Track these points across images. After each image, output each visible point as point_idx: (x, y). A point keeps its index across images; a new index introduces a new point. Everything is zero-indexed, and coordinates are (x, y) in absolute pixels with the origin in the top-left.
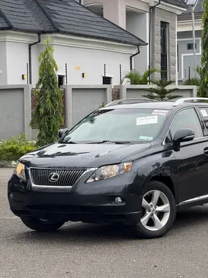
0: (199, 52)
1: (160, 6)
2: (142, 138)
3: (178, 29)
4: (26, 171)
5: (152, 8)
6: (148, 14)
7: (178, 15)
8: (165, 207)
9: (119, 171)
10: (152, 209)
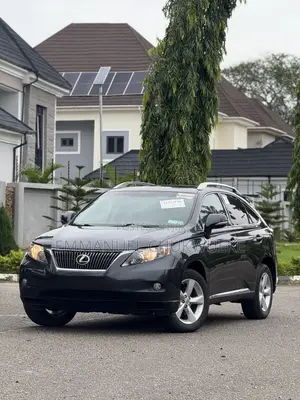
0: (76, 150)
1: (36, 85)
2: (171, 222)
3: (57, 118)
4: (47, 253)
5: (27, 87)
6: (20, 95)
7: (58, 99)
8: (199, 298)
9: (158, 255)
10: (186, 300)
